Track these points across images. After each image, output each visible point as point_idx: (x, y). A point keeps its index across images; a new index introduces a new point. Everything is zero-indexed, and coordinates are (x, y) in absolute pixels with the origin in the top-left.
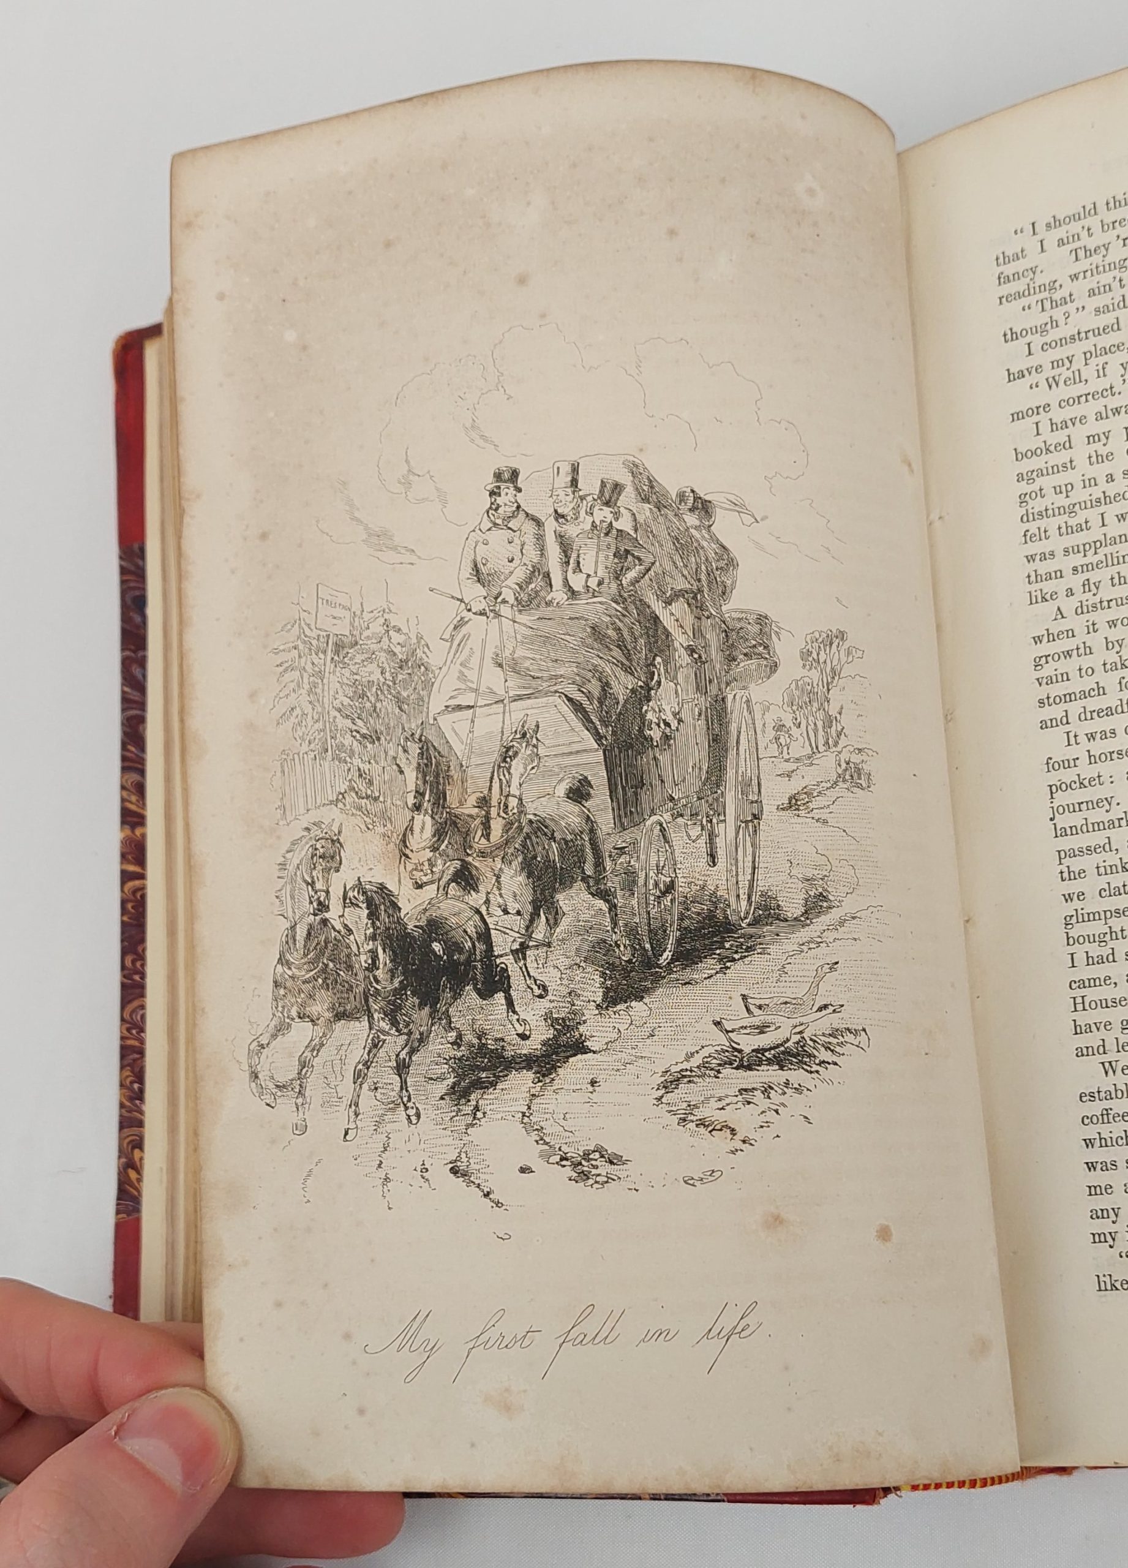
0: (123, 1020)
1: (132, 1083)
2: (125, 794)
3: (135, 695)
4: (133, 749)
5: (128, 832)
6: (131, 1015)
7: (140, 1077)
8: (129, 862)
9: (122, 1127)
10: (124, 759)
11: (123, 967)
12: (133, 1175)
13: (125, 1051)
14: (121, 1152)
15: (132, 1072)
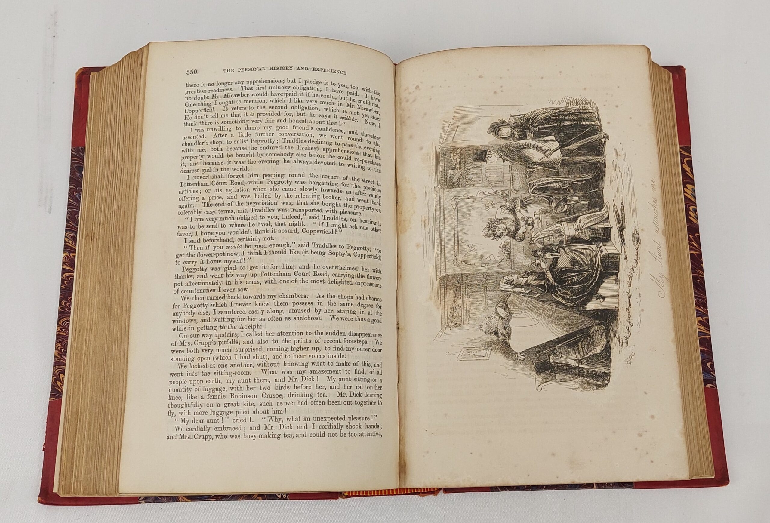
0: (58, 324)
1: (61, 349)
2: (67, 240)
3: (75, 203)
4: (72, 223)
5: (67, 254)
6: (62, 323)
7: (65, 346)
8: (67, 266)
9: (55, 365)
10: (67, 226)
11: (60, 304)
12: (59, 383)
13: (59, 337)
14: (54, 374)
15: (61, 344)
